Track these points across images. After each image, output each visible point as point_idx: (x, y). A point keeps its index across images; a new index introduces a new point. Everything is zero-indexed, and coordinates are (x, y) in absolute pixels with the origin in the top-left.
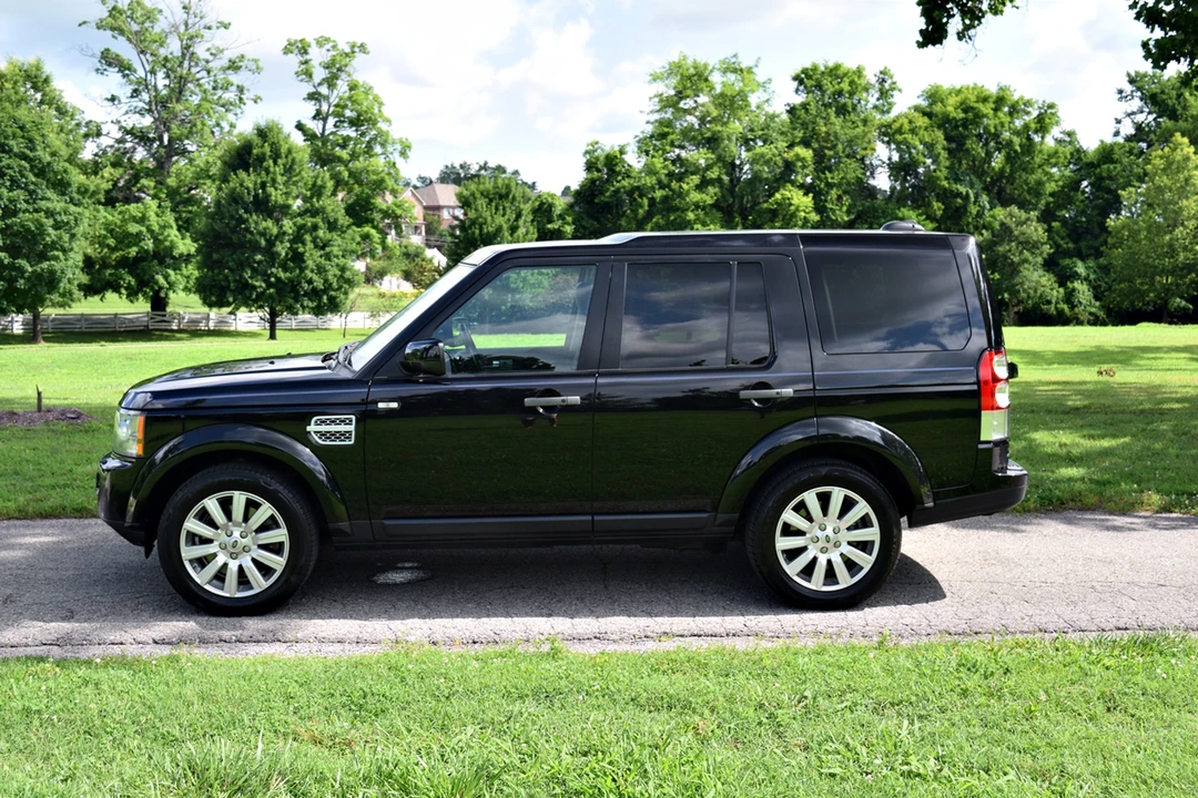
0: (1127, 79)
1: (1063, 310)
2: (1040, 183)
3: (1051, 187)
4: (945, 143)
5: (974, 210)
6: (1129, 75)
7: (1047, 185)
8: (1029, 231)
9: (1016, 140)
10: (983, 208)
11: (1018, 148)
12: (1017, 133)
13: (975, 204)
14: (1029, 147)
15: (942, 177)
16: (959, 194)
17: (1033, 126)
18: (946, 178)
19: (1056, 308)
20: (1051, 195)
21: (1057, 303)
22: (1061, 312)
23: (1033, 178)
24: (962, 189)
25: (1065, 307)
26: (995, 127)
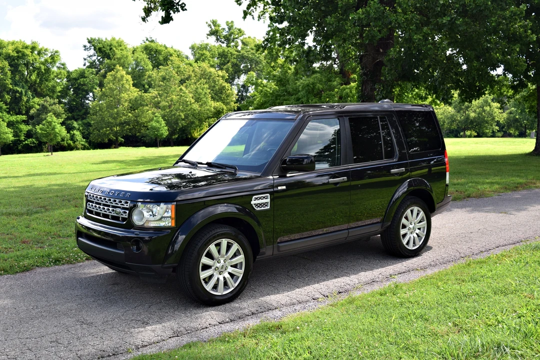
0: (87, 41)
1: (70, 144)
2: (54, 87)
3: (59, 89)
4: (9, 67)
5: (25, 99)
6: (88, 39)
7: (57, 87)
8: (55, 108)
9: (43, 67)
10: (29, 98)
11: (43, 70)
12: (42, 63)
13: (25, 96)
14: (48, 70)
15: (9, 83)
16: (17, 91)
17: (49, 61)
18: (11, 84)
19: (67, 143)
20: (59, 92)
21: (67, 140)
22: (69, 145)
23: (50, 84)
24: (19, 89)
25: (71, 142)
26: (32, 60)
